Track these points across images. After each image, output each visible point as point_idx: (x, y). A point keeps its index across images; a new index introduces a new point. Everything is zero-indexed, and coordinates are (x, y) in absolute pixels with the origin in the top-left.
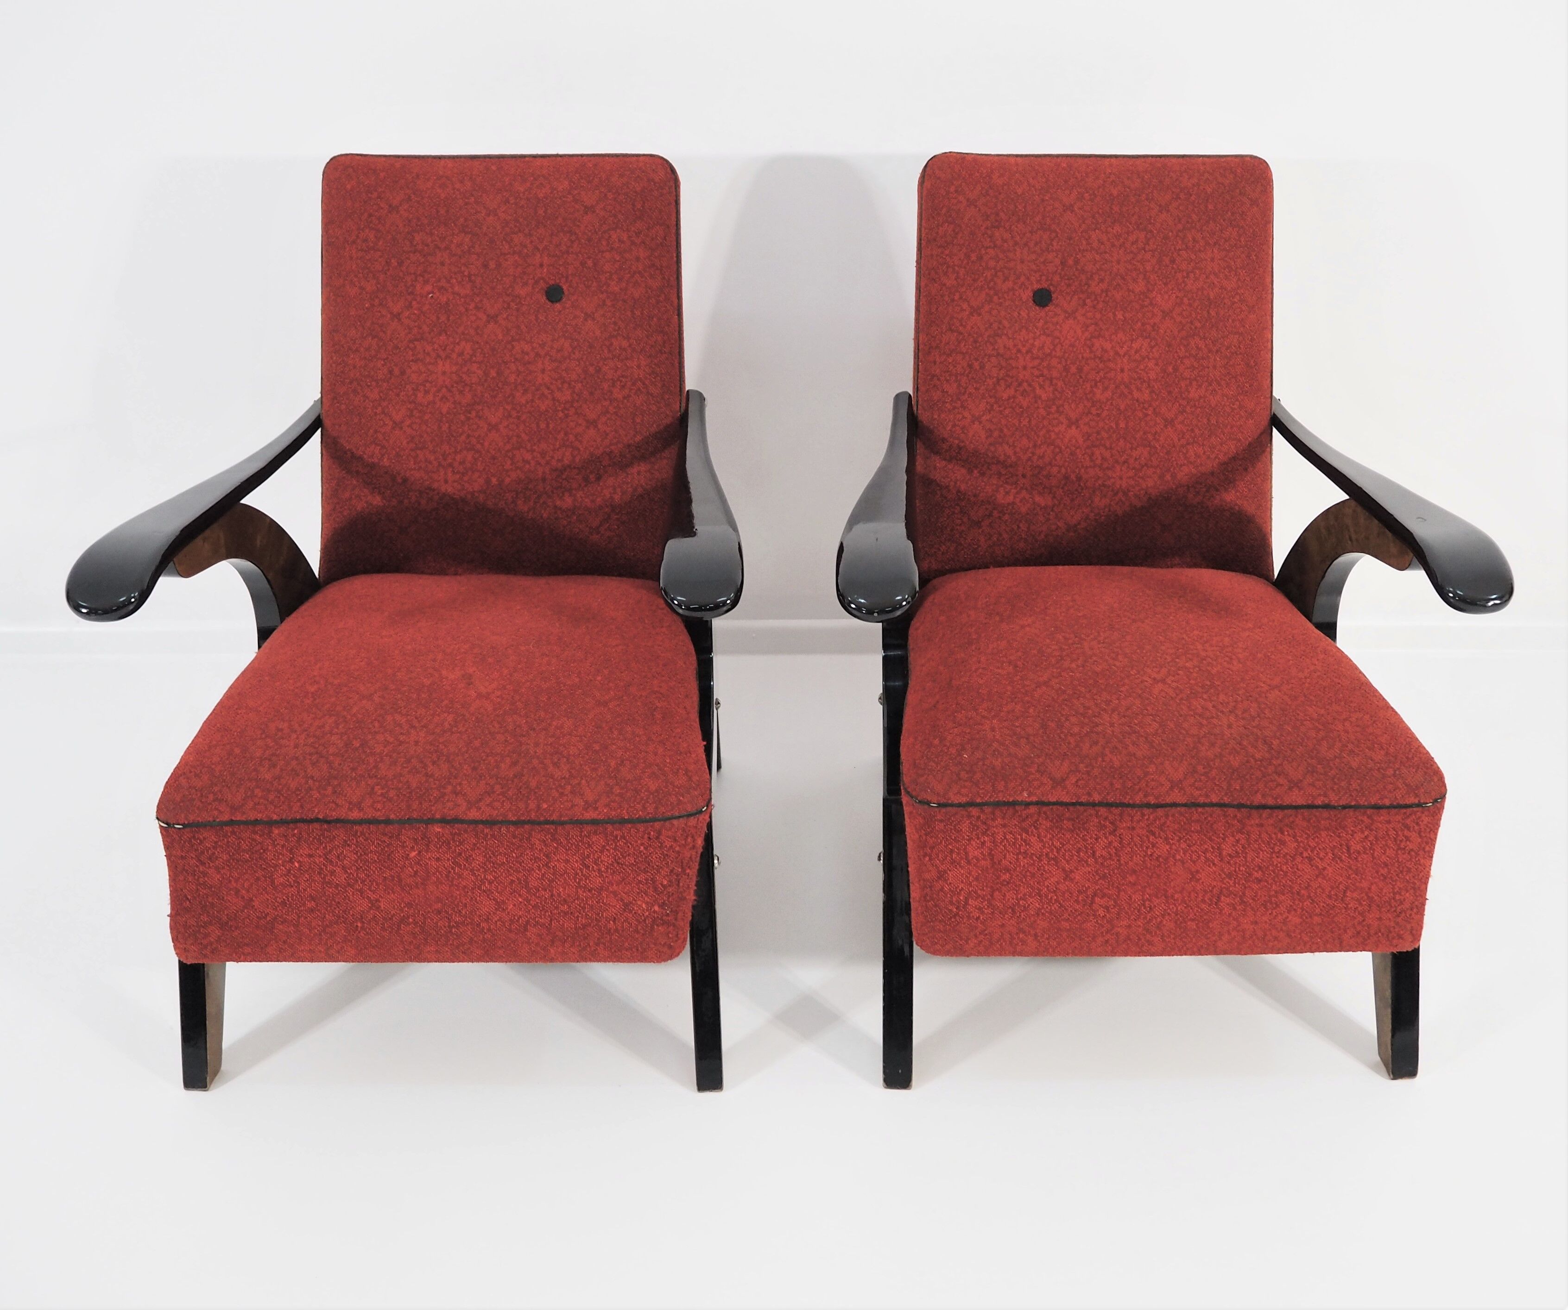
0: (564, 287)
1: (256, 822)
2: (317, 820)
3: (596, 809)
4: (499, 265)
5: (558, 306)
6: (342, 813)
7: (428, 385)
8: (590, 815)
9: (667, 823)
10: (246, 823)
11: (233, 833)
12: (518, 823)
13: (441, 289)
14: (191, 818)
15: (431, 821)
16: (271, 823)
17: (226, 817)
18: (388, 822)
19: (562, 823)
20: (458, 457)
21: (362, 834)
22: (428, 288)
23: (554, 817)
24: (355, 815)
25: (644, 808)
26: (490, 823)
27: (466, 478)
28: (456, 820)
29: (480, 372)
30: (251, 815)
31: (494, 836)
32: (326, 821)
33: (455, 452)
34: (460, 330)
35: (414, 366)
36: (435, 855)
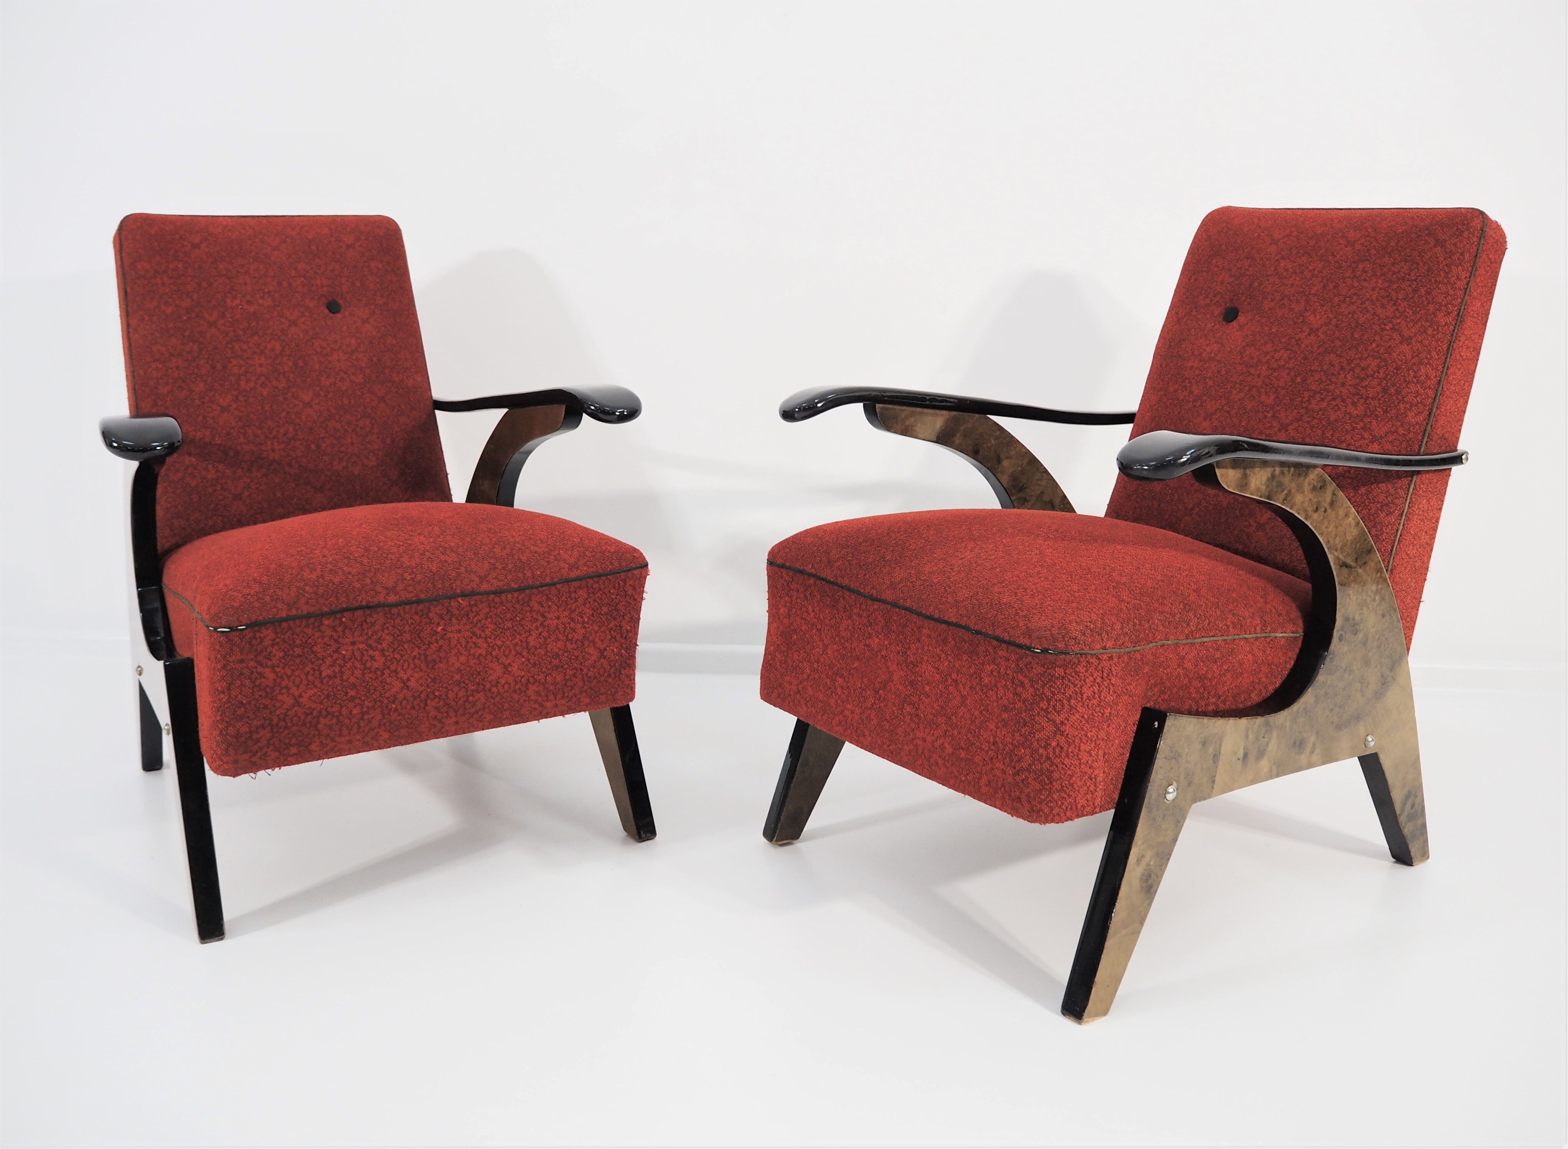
0: (341, 302)
1: (308, 616)
2: (361, 608)
3: (578, 568)
4: (290, 285)
5: (339, 316)
6: (382, 599)
7: (248, 375)
8: (575, 574)
9: (630, 574)
10: (301, 618)
11: (290, 628)
12: (520, 590)
13: (248, 302)
14: (254, 617)
15: (453, 597)
16: (323, 615)
17: (283, 614)
18: (419, 602)
19: (555, 584)
20: (282, 430)
21: (399, 615)
22: (237, 302)
23: (548, 580)
24: (392, 599)
25: (611, 563)
26: (498, 593)
27: (290, 447)
28: (474, 593)
29: (290, 363)
30: (305, 609)
31: (502, 603)
32: (368, 607)
33: (278, 427)
34: (269, 332)
35: (234, 362)
36: (457, 627)
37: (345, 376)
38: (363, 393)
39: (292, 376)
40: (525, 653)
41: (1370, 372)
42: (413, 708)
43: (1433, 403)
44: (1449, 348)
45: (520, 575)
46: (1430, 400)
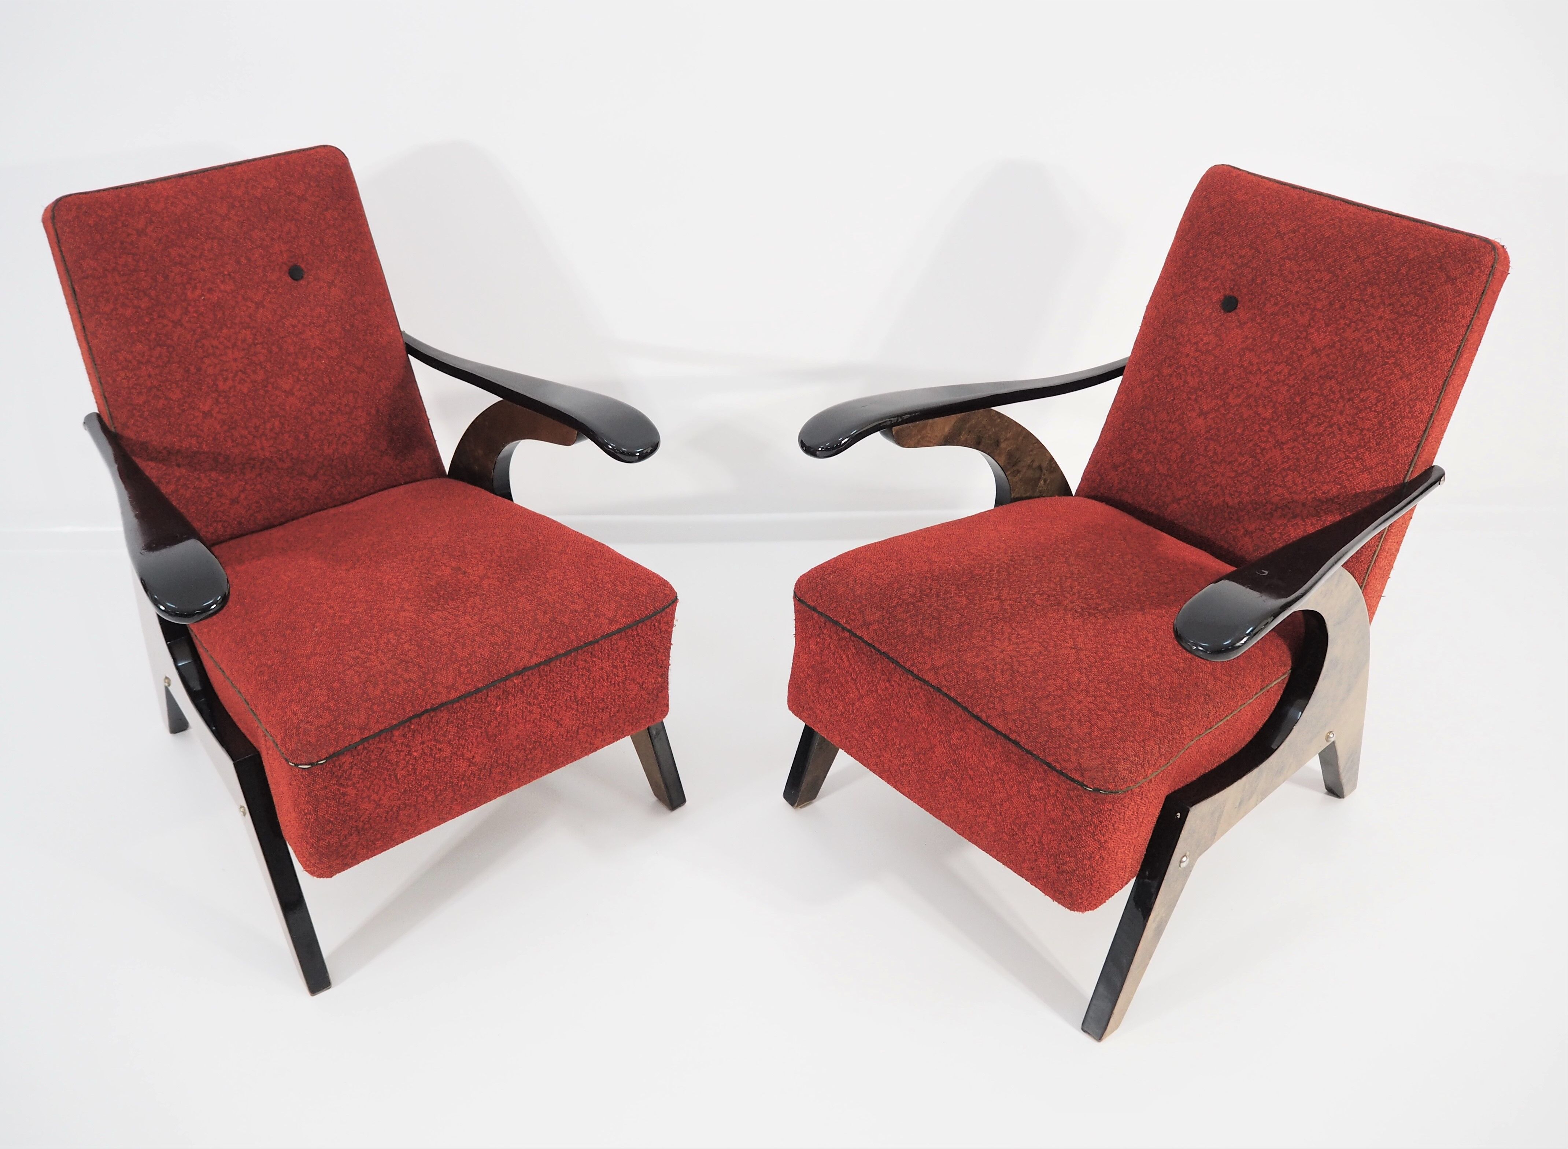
0: (303, 266)
1: (380, 733)
2: (426, 711)
3: (617, 621)
4: (249, 259)
5: (302, 282)
6: (444, 698)
7: (224, 373)
8: (614, 628)
10: (374, 736)
11: (365, 748)
12: (567, 653)
13: (210, 290)
14: (331, 750)
15: (508, 677)
16: (393, 728)
17: (357, 739)
18: (478, 691)
19: (597, 642)
20: (268, 426)
21: (461, 708)
22: (198, 292)
23: (591, 638)
24: (454, 695)
25: (647, 607)
26: (548, 661)
27: (278, 441)
28: (526, 669)
29: (265, 351)
30: (376, 729)
31: (551, 670)
32: (432, 709)
33: (264, 423)
34: (237, 321)
35: (207, 361)
36: (513, 703)
37: (321, 353)
38: (342, 368)
39: (268, 365)
40: (574, 706)
41: (1368, 404)
42: (480, 779)
43: (1423, 436)
44: (1444, 384)
45: (565, 639)
46: (1421, 433)
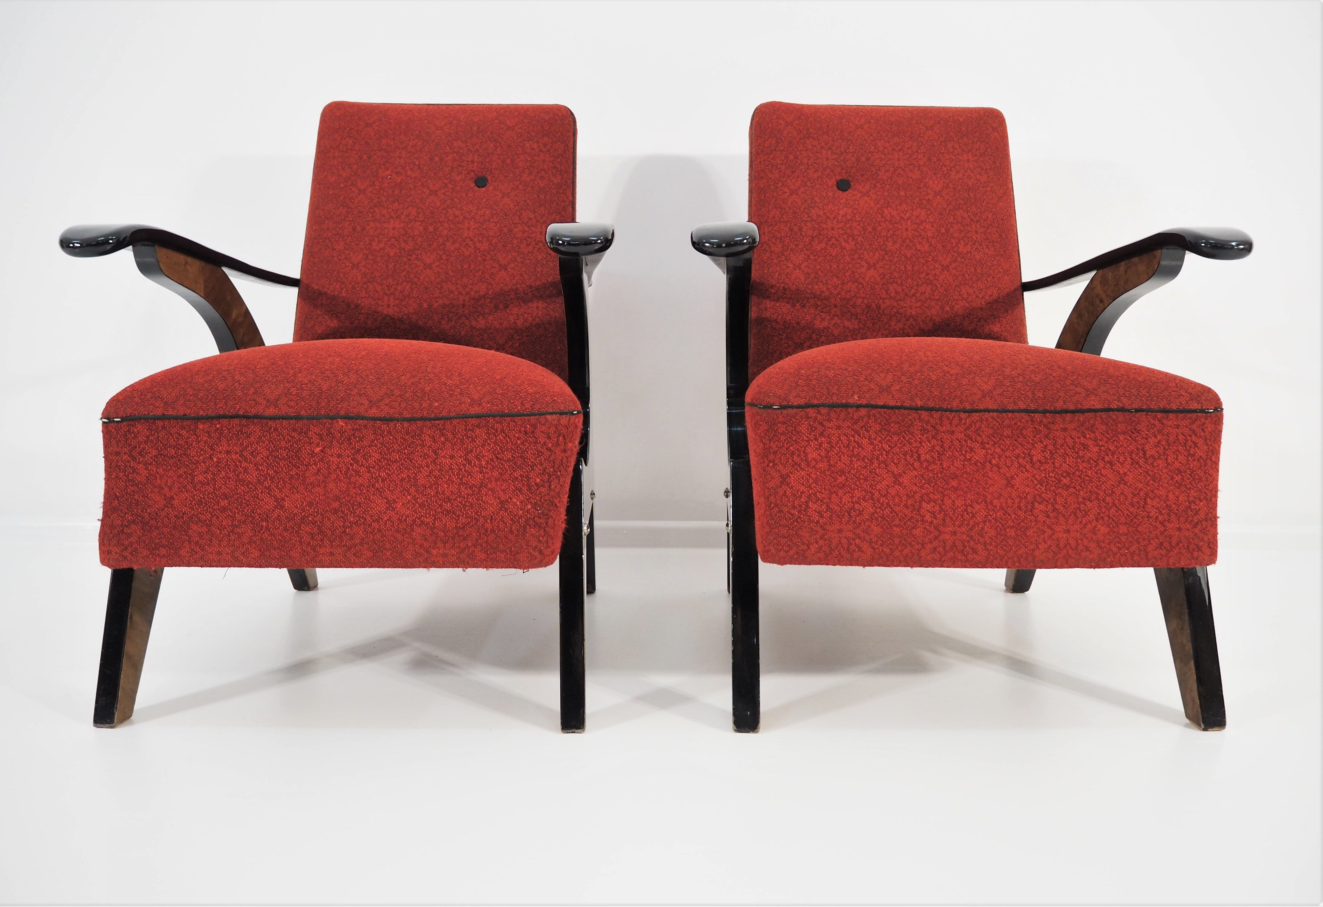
0: (489, 178)
1: (184, 418)
2: (237, 416)
3: (480, 405)
4: (441, 159)
5: (483, 189)
6: (260, 410)
8: (475, 410)
9: (542, 419)
10: (176, 418)
11: (164, 427)
12: (411, 420)
13: (398, 173)
14: (129, 411)
15: (336, 418)
16: (198, 419)
17: (159, 412)
18: (298, 418)
19: (450, 419)
21: (276, 428)
22: (388, 172)
23: (444, 414)
24: (271, 411)
25: (522, 404)
26: (387, 420)
28: (358, 417)
30: (181, 411)
31: (389, 432)
32: (247, 417)
37: (470, 243)
38: (485, 260)
39: (420, 239)
42: (286, 530)
45: (416, 405)
